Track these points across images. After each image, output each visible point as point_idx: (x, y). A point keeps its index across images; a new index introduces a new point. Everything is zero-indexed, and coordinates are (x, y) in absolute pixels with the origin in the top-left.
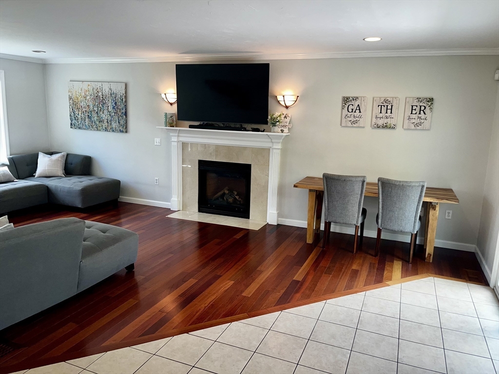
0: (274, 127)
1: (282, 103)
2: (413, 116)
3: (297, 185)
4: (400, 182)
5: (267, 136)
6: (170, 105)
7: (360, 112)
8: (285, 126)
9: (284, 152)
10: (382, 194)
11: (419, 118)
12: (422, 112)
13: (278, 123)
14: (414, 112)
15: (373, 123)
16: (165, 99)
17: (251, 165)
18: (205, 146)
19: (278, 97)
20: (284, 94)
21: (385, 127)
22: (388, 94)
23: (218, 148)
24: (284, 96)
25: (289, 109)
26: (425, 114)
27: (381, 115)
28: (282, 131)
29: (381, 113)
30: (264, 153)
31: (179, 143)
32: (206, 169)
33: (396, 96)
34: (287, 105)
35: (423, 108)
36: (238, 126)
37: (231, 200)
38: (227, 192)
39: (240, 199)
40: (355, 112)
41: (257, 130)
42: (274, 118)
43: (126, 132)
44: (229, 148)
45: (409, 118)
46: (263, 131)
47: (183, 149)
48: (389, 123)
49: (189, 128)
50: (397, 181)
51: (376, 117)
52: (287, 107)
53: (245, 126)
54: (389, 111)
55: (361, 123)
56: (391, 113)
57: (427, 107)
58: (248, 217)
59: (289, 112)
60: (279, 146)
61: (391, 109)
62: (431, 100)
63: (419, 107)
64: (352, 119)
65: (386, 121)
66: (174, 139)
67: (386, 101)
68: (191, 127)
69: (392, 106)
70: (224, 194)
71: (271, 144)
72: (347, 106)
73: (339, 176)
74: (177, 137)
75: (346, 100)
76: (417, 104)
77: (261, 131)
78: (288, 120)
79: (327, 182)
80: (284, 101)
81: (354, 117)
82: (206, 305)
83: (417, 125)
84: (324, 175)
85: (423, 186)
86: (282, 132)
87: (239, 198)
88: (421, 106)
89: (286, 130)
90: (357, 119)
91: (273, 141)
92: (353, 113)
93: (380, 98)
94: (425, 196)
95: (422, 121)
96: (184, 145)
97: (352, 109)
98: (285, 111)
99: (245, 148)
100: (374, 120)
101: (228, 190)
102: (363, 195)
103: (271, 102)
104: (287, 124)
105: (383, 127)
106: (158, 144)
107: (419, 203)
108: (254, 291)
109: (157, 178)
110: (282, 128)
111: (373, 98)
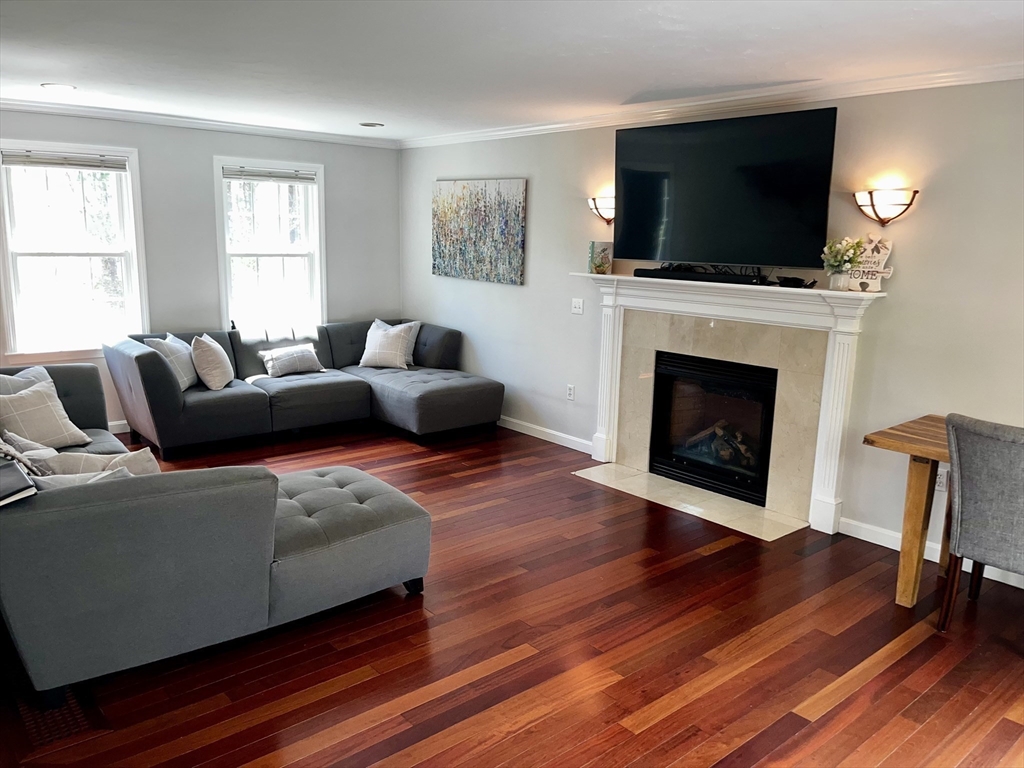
0: (838, 276)
1: (868, 211)
3: (873, 438)
5: (821, 300)
6: (606, 223)
8: (873, 273)
9: (868, 342)
13: (848, 265)
16: (595, 211)
17: (776, 370)
18: (674, 320)
19: (857, 195)
20: (871, 188)
23: (702, 324)
24: (871, 193)
25: (891, 229)
28: (864, 286)
30: (814, 342)
31: (617, 310)
32: (671, 371)
34: (882, 216)
36: (749, 271)
37: (725, 453)
38: (720, 432)
39: (748, 455)
42: (838, 252)
43: (522, 284)
44: (728, 327)
46: (812, 286)
47: (625, 325)
49: (635, 275)
52: (883, 223)
53: (766, 271)
58: (761, 500)
59: (891, 236)
60: (855, 326)
66: (608, 300)
68: (639, 273)
70: (714, 436)
71: (832, 319)
74: (613, 297)
77: (806, 287)
78: (883, 257)
79: (957, 440)
80: (873, 205)
82: (514, 728)
84: (951, 421)
86: (864, 290)
87: (746, 450)
89: (875, 284)
91: (836, 311)
96: (628, 315)
98: (876, 233)
99: (765, 328)
101: (724, 428)
103: (836, 208)
104: (881, 268)
106: (577, 311)
108: (656, 721)
109: (571, 386)
110: (864, 280)
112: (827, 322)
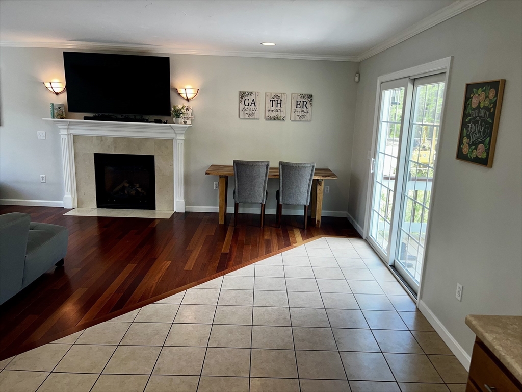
0: (178, 119)
1: (183, 95)
2: (298, 110)
3: (208, 172)
4: (296, 164)
5: (171, 128)
6: (55, 95)
7: (255, 106)
8: (188, 118)
9: (188, 143)
10: (283, 175)
11: (302, 111)
12: (304, 106)
13: (182, 115)
14: (299, 106)
15: (267, 116)
16: (51, 89)
17: (154, 156)
18: (101, 139)
19: (178, 90)
20: (186, 87)
21: (276, 119)
22: (278, 90)
23: (116, 140)
24: (185, 89)
25: (191, 102)
26: (307, 108)
27: (272, 109)
28: (185, 123)
29: (272, 106)
30: (167, 144)
31: (70, 136)
32: (101, 161)
33: (283, 92)
34: (188, 98)
35: (305, 103)
36: (138, 117)
37: (133, 193)
38: (127, 185)
39: (143, 192)
40: (251, 106)
41: (160, 122)
42: (178, 110)
44: (129, 140)
45: (295, 112)
46: (166, 123)
47: (75, 143)
48: (279, 115)
49: (84, 119)
50: (295, 164)
51: (269, 111)
52: (188, 100)
53: (147, 117)
54: (279, 105)
55: (256, 115)
56: (281, 107)
57: (308, 102)
58: (154, 208)
59: (191, 104)
60: (183, 137)
61: (281, 104)
62: (311, 96)
63: (302, 102)
64: (249, 112)
65: (277, 113)
66: (65, 132)
67: (276, 96)
68: (85, 118)
69: (281, 101)
70: (124, 187)
71: (175, 135)
72: (243, 100)
73: (248, 162)
74: (66, 130)
75: (242, 95)
76: (301, 100)
77: (164, 123)
78: (190, 112)
79: (237, 167)
80: (186, 94)
81: (250, 110)
82: (156, 281)
83: (301, 117)
84: (235, 162)
85: (313, 167)
86: (185, 124)
87: (142, 190)
88: (303, 101)
89: (189, 122)
90: (253, 112)
91: (176, 132)
92: (249, 107)
93: (271, 93)
95: (305, 114)
96: (76, 138)
97: (248, 103)
98: (186, 104)
99: (146, 140)
100: (267, 113)
101: (127, 183)
102: (267, 177)
103: (173, 95)
104: (190, 116)
105: (275, 119)
106: (41, 138)
108: (193, 265)
109: (44, 176)
110: (185, 120)
111: (266, 94)
112: (173, 136)
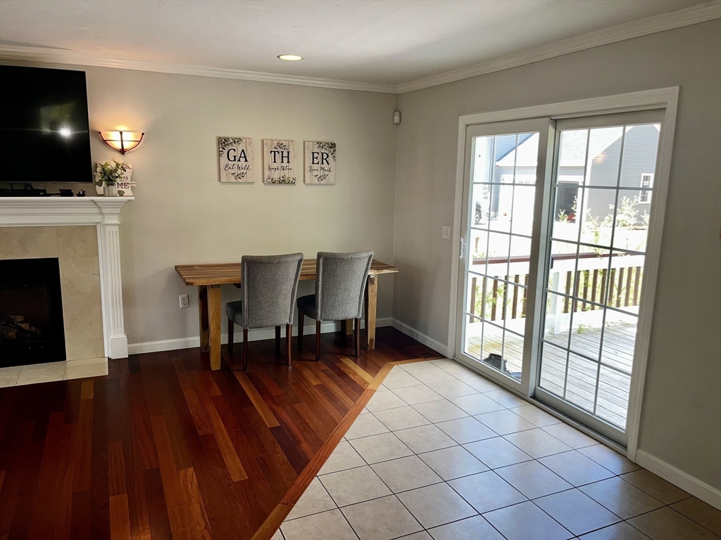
0: (111, 187)
1: (115, 144)
2: (315, 167)
5: (93, 204)
7: (246, 161)
8: (126, 185)
9: (126, 230)
10: (323, 275)
11: (322, 168)
12: (324, 160)
13: (117, 180)
14: (316, 161)
15: (266, 177)
17: (57, 259)
19: (103, 133)
20: (123, 128)
21: (282, 182)
22: (282, 136)
24: (121, 133)
25: (128, 155)
26: (328, 164)
27: (275, 165)
28: (121, 194)
29: (275, 162)
30: (88, 233)
33: (292, 139)
34: (125, 148)
35: (325, 156)
39: (33, 329)
40: (239, 161)
41: (68, 193)
45: (311, 170)
46: (83, 195)
48: (287, 176)
50: (345, 254)
51: (270, 169)
52: (122, 151)
53: (38, 186)
54: (285, 160)
55: (249, 176)
56: (288, 162)
57: (330, 154)
58: (63, 358)
59: (128, 160)
60: (115, 220)
61: (288, 157)
62: (333, 146)
63: (320, 154)
64: (236, 171)
65: (283, 173)
67: (280, 145)
69: (288, 152)
71: (100, 217)
72: (226, 152)
75: (223, 143)
76: (318, 150)
77: (79, 195)
78: (128, 173)
80: (122, 141)
81: (239, 168)
83: (321, 178)
84: (245, 259)
85: (371, 256)
86: (121, 195)
87: (30, 326)
88: (323, 153)
89: (128, 191)
90: (243, 171)
91: (104, 211)
92: (236, 162)
93: (272, 140)
94: (371, 268)
95: (326, 173)
97: (235, 157)
98: (120, 159)
99: (39, 229)
100: (267, 173)
102: (298, 279)
104: (129, 181)
105: (280, 183)
107: (364, 278)
110: (120, 189)
111: (263, 141)
112: (97, 219)
